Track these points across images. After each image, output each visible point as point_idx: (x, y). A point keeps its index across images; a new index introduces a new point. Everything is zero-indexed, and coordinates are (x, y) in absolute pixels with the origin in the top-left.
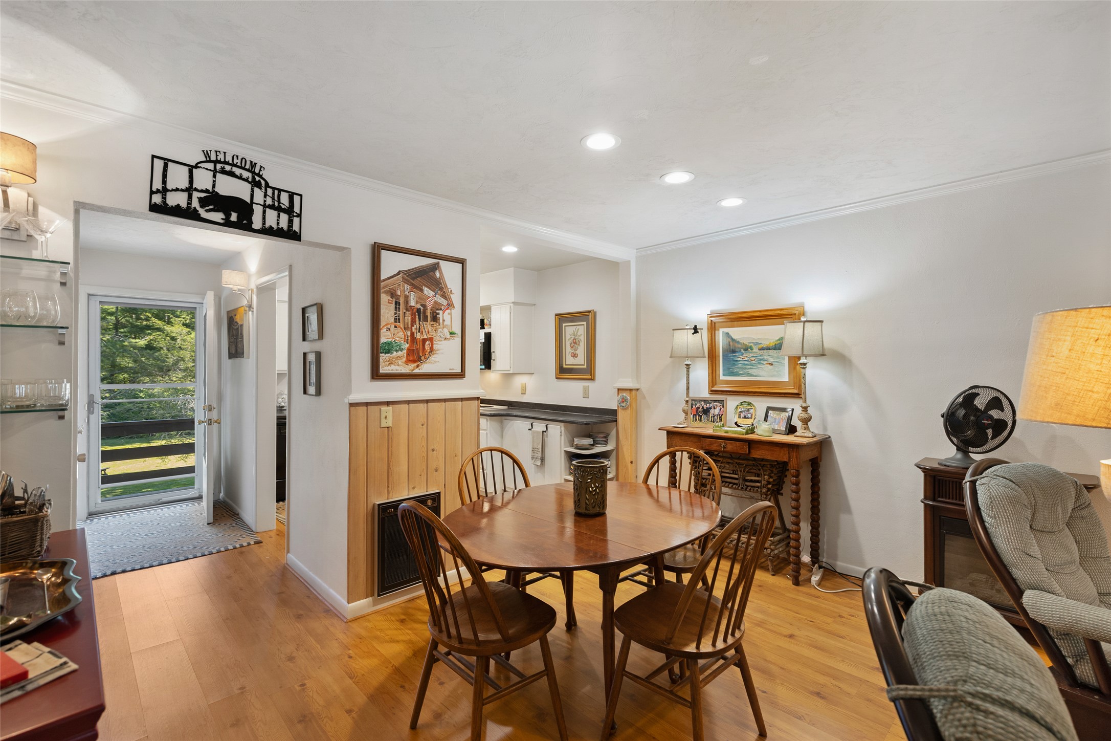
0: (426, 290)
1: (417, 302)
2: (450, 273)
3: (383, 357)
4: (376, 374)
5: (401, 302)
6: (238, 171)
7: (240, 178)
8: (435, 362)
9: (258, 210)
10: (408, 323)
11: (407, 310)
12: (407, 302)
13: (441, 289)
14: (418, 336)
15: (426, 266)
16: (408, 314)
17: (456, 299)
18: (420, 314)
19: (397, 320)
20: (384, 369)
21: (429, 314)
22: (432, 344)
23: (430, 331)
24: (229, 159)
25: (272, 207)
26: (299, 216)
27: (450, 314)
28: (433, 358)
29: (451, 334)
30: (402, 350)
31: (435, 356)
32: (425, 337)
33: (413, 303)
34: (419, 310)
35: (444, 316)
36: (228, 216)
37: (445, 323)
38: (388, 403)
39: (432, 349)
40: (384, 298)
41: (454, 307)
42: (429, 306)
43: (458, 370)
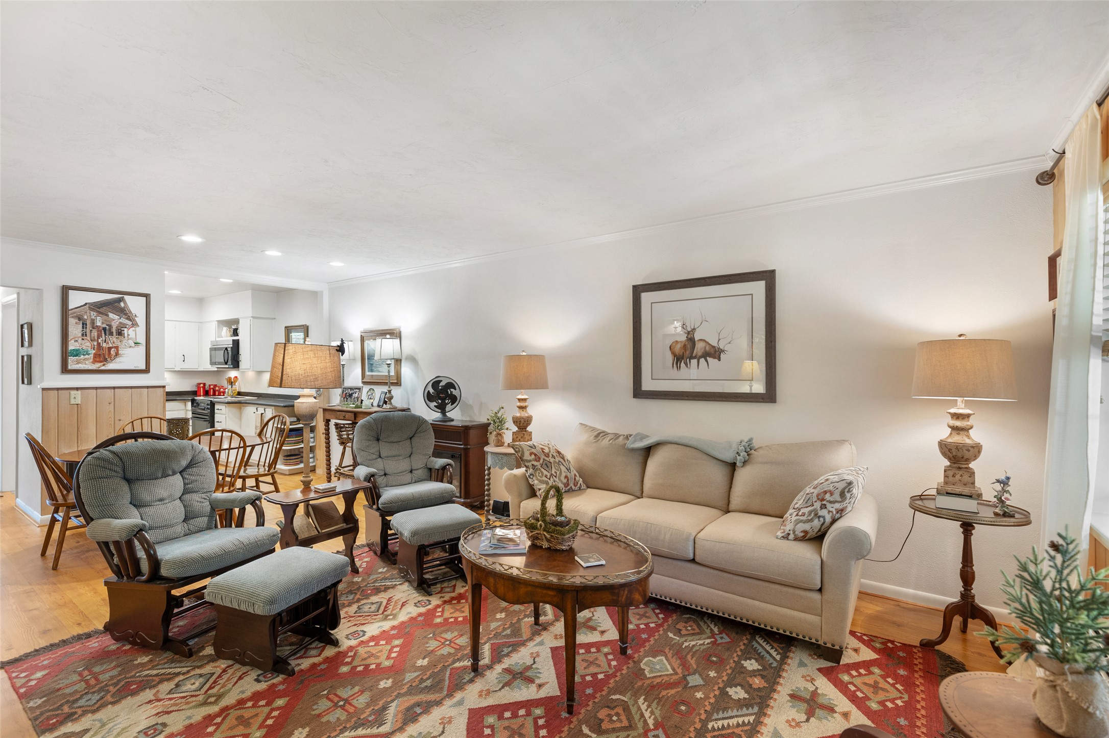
0: (111, 315)
1: (103, 323)
2: (135, 306)
3: (71, 359)
4: (65, 370)
5: (88, 323)
8: (121, 362)
10: (94, 337)
11: (93, 328)
12: (93, 322)
13: (126, 314)
14: (104, 345)
15: (111, 299)
16: (95, 331)
17: (141, 320)
18: (107, 331)
19: (84, 334)
20: (71, 366)
21: (114, 330)
22: (118, 351)
23: (115, 341)
27: (135, 330)
28: (118, 360)
29: (135, 343)
30: (89, 354)
31: (121, 358)
32: (111, 345)
33: (99, 324)
34: (104, 329)
35: (129, 332)
37: (130, 337)
38: (77, 389)
39: (117, 354)
40: (72, 321)
41: (138, 326)
42: (115, 325)
43: (144, 367)
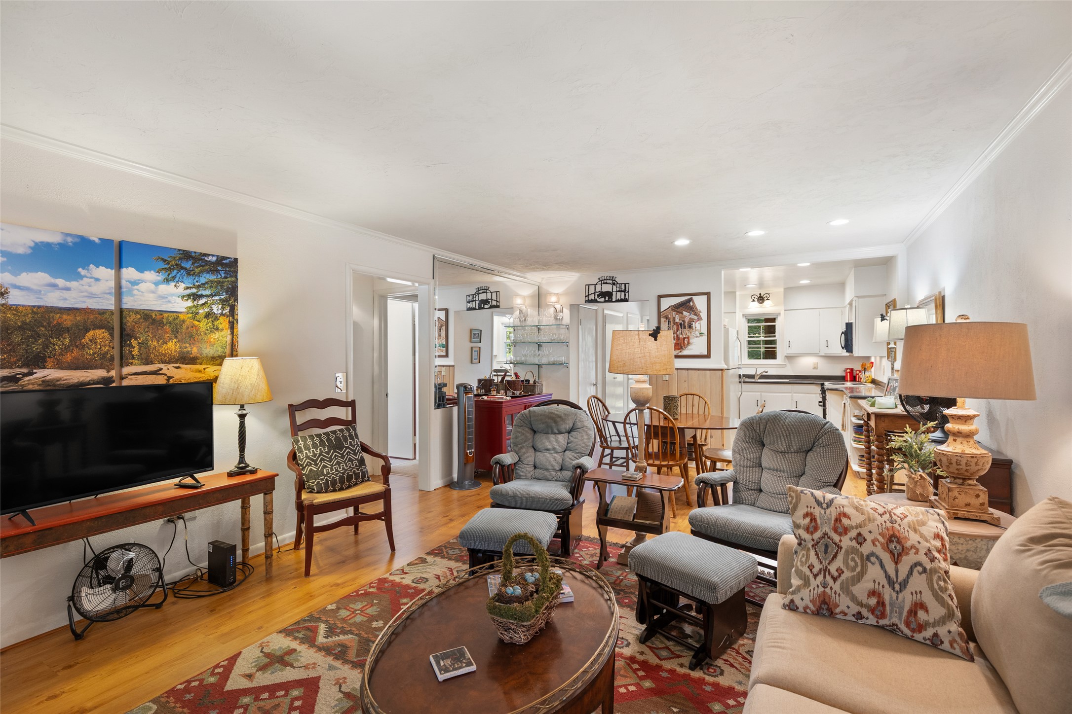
0: (685, 313)
1: (680, 320)
2: (700, 303)
5: (671, 321)
6: (608, 281)
7: (609, 284)
8: (691, 349)
9: (614, 293)
10: (675, 331)
11: (674, 324)
12: (674, 320)
13: (694, 311)
14: (681, 336)
15: (684, 301)
16: (675, 326)
17: (704, 315)
18: (682, 325)
19: (669, 329)
21: (686, 324)
22: (689, 340)
23: (687, 333)
24: (605, 278)
25: (619, 291)
26: (628, 292)
27: (700, 324)
28: (689, 347)
29: (700, 334)
31: (691, 346)
32: (685, 337)
33: (677, 320)
34: (681, 324)
35: (696, 325)
36: (605, 298)
37: (696, 329)
39: (688, 343)
40: (663, 320)
41: (702, 319)
42: (687, 320)
43: (706, 353)
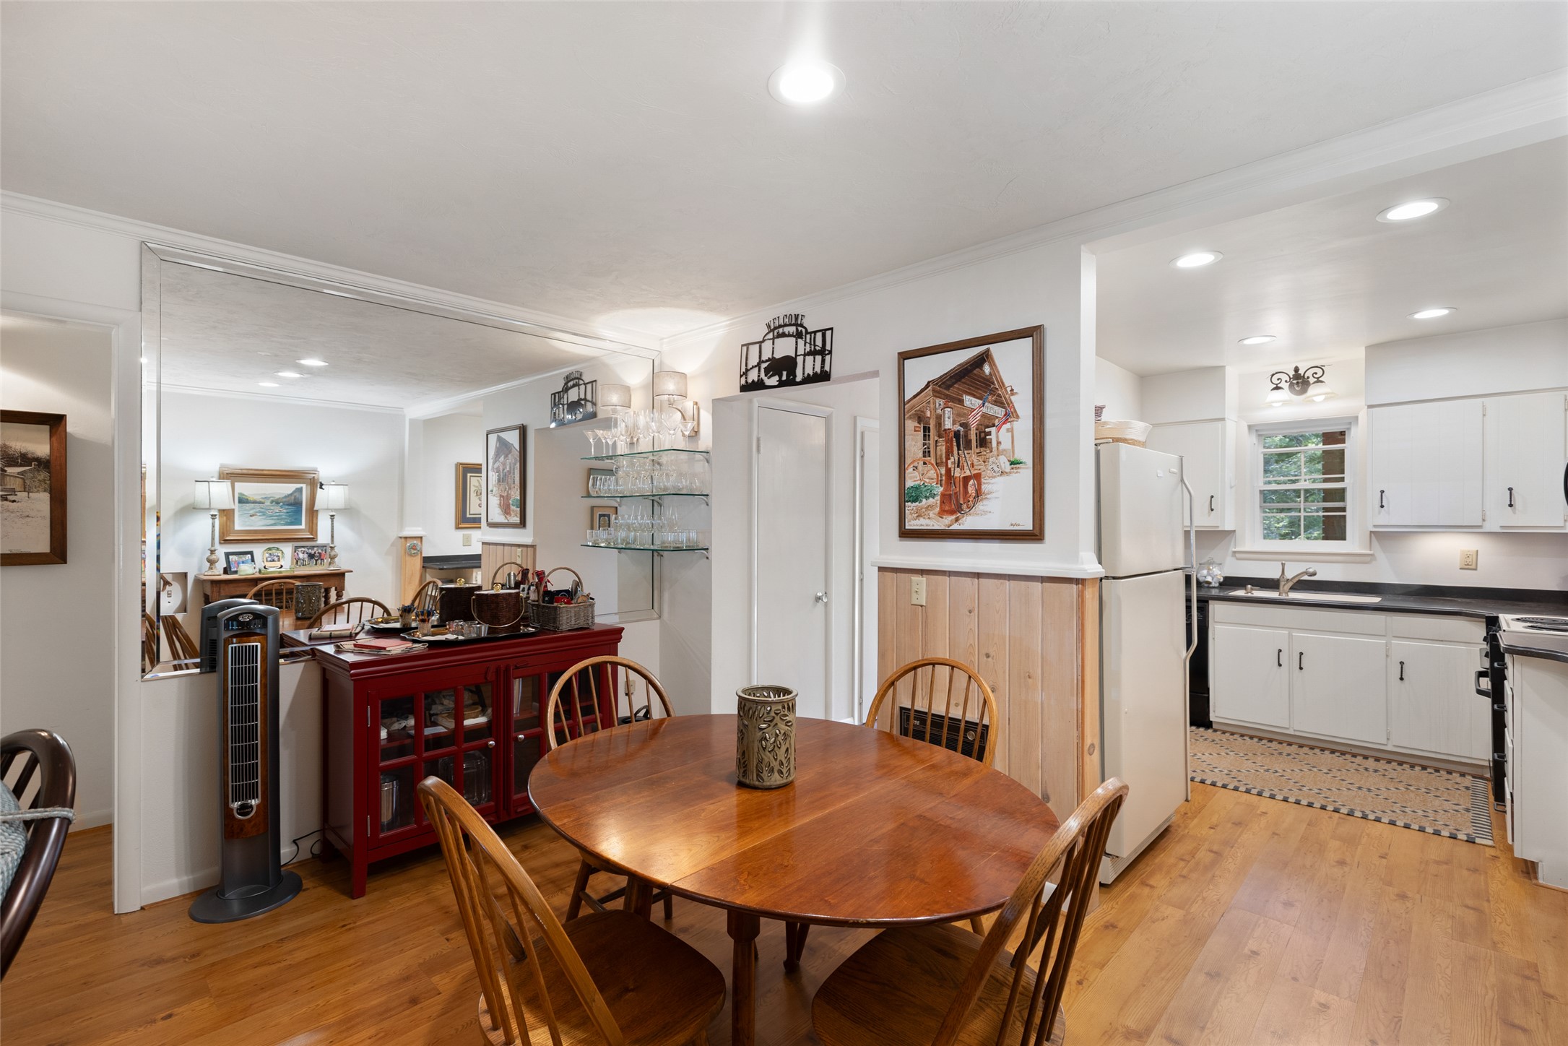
0: (969, 401)
1: (954, 423)
3: (910, 506)
4: (903, 531)
5: (931, 427)
6: (787, 330)
7: (789, 335)
8: (985, 512)
9: (800, 360)
10: (941, 458)
11: (940, 436)
12: (939, 424)
13: (993, 392)
14: (957, 473)
15: (966, 363)
16: (942, 442)
17: (1023, 403)
18: (959, 440)
19: (926, 453)
20: (911, 524)
21: (973, 437)
22: (980, 484)
23: (975, 463)
24: (781, 322)
25: (810, 353)
26: (830, 352)
27: (1011, 430)
28: (980, 506)
29: (1012, 463)
30: (933, 496)
31: (985, 502)
32: (968, 473)
33: (948, 424)
34: (957, 434)
35: (999, 436)
36: (780, 376)
37: (1001, 447)
38: (922, 572)
39: (979, 493)
40: (911, 427)
41: (1018, 417)
42: (974, 421)
43: (1027, 524)
